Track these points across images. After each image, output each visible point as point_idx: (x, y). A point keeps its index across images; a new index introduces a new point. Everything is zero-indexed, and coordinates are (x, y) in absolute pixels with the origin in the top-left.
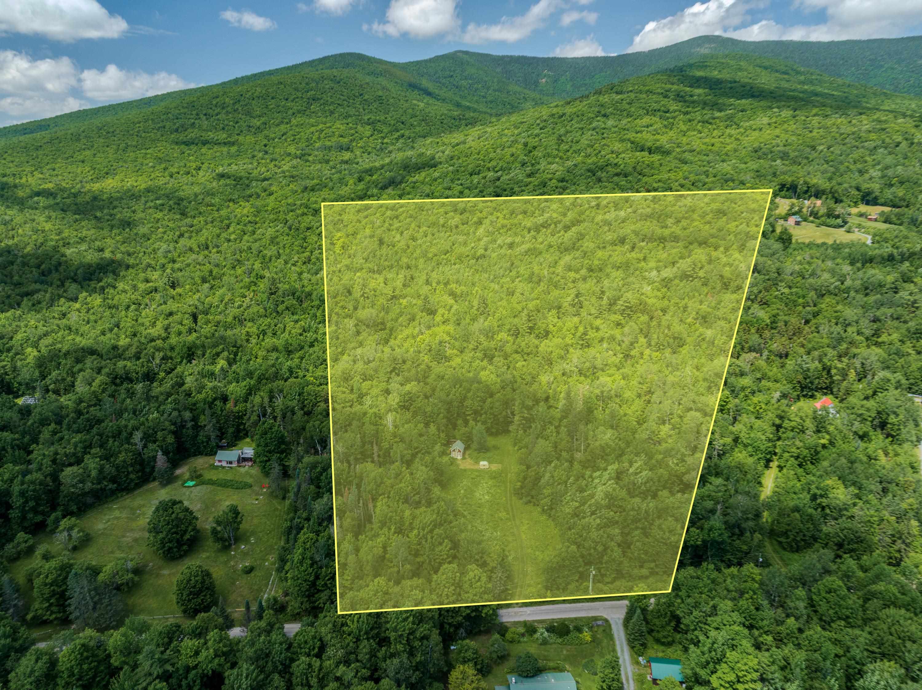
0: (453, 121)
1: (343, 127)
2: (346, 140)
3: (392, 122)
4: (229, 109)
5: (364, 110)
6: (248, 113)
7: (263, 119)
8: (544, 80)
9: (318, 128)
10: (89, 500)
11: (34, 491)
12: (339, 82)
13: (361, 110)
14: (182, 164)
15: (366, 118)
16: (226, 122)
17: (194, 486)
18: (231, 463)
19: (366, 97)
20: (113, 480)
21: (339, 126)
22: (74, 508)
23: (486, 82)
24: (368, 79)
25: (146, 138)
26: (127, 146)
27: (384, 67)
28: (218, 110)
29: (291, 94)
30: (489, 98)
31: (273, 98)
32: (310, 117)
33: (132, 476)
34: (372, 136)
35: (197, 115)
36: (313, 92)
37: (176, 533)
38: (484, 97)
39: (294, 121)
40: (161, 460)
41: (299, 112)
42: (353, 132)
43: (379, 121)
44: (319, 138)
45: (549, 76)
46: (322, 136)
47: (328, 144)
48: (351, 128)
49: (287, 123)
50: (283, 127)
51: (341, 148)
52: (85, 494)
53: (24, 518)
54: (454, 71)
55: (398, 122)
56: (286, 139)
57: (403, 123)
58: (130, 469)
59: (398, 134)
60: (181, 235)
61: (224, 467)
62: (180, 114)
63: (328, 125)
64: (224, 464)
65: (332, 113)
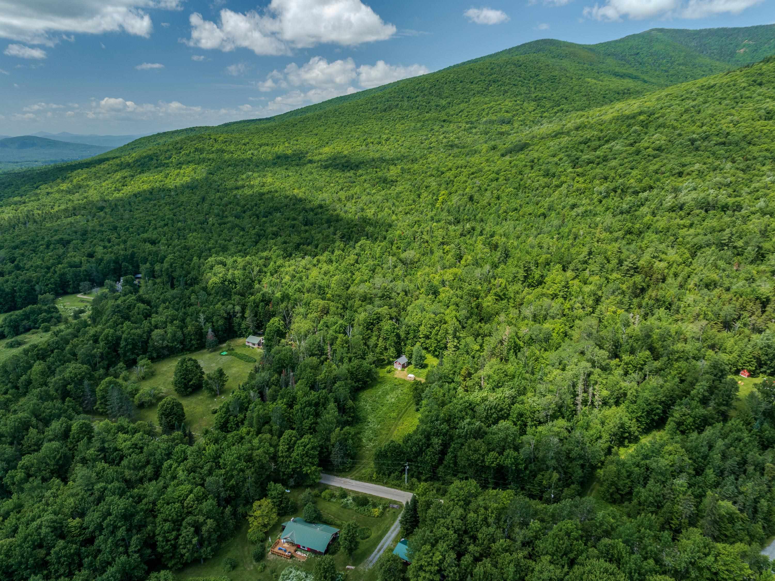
0: (616, 95)
1: (510, 104)
2: (509, 115)
3: (557, 99)
4: (426, 92)
5: (535, 89)
6: (439, 96)
7: (449, 100)
8: (742, 50)
9: (489, 106)
10: (166, 352)
11: (133, 339)
12: (520, 66)
13: (533, 89)
14: (378, 136)
15: (533, 95)
16: (421, 103)
17: (226, 355)
18: (254, 344)
19: (541, 77)
20: (182, 342)
21: (508, 103)
22: (155, 355)
23: (671, 57)
24: (551, 61)
25: (362, 116)
26: (349, 122)
27: (572, 49)
28: (418, 93)
29: (476, 78)
30: (671, 72)
31: (461, 82)
32: (486, 96)
33: (194, 342)
34: (534, 110)
35: (402, 98)
36: (495, 75)
37: (185, 379)
38: (666, 71)
39: (472, 100)
40: (210, 335)
41: (478, 92)
42: (518, 107)
43: (545, 98)
44: (488, 114)
45: (749, 46)
46: (490, 112)
47: (494, 118)
48: (517, 105)
49: (466, 102)
50: (462, 106)
51: (503, 122)
52: (163, 348)
53: (125, 354)
54: (641, 48)
55: (563, 97)
56: (461, 116)
57: (566, 98)
58: (193, 337)
59: (559, 108)
60: (342, 189)
61: (249, 347)
62: (390, 98)
63: (498, 103)
64: (251, 345)
65: (506, 92)
